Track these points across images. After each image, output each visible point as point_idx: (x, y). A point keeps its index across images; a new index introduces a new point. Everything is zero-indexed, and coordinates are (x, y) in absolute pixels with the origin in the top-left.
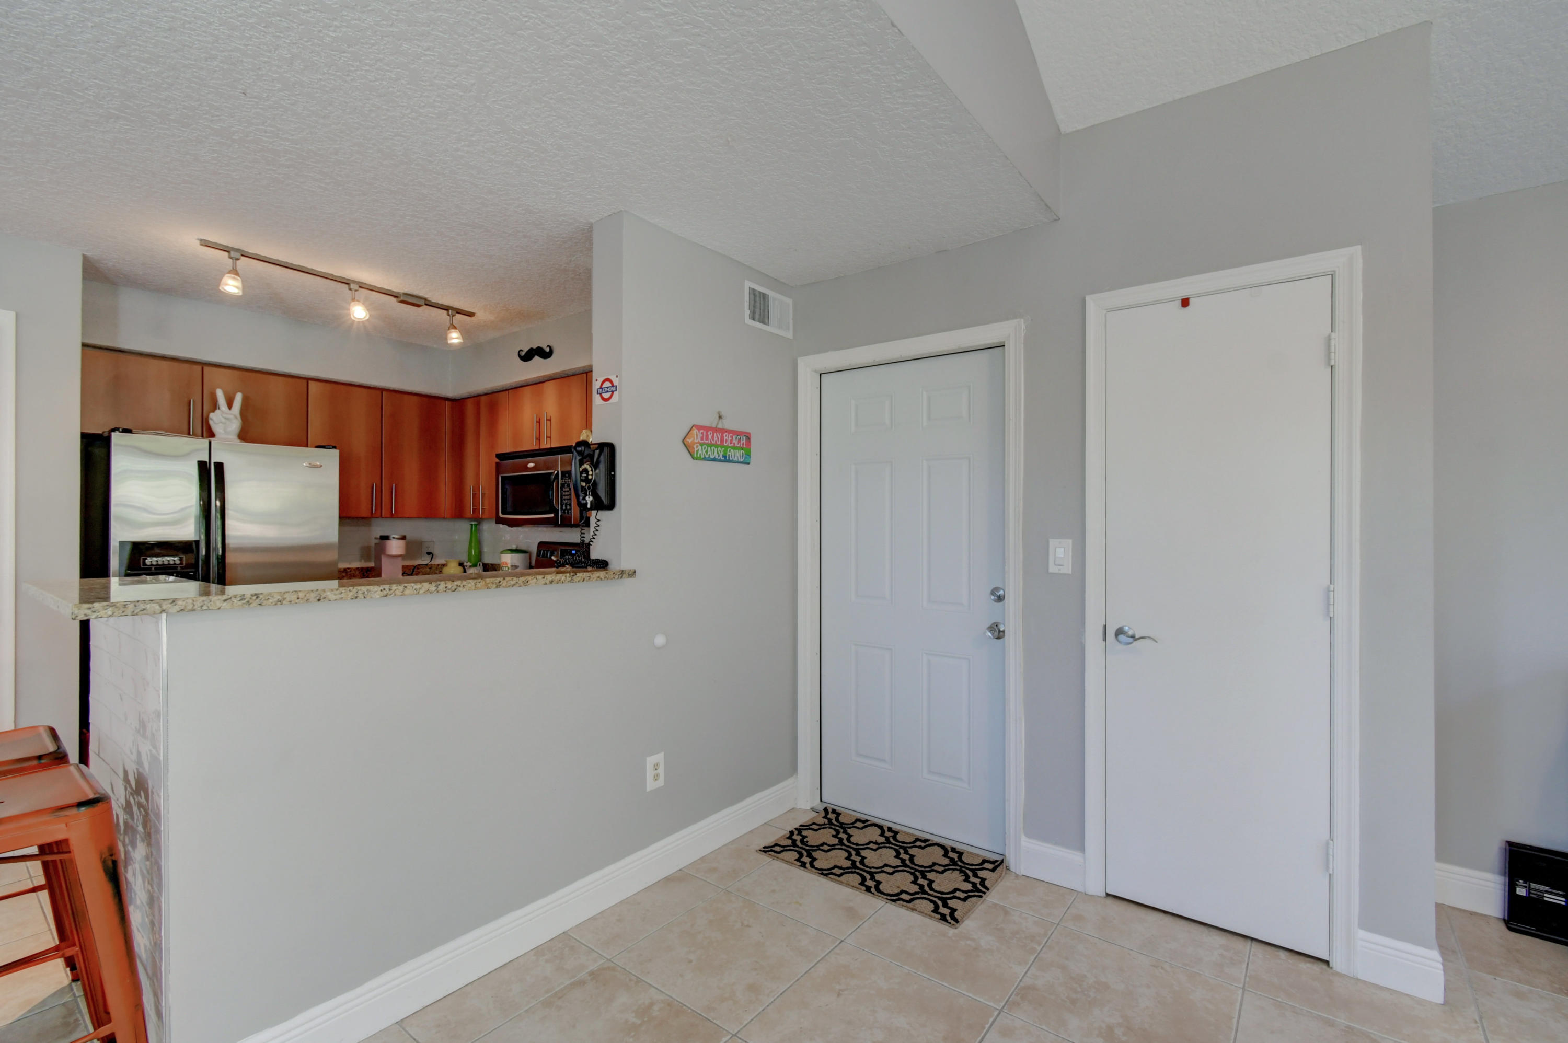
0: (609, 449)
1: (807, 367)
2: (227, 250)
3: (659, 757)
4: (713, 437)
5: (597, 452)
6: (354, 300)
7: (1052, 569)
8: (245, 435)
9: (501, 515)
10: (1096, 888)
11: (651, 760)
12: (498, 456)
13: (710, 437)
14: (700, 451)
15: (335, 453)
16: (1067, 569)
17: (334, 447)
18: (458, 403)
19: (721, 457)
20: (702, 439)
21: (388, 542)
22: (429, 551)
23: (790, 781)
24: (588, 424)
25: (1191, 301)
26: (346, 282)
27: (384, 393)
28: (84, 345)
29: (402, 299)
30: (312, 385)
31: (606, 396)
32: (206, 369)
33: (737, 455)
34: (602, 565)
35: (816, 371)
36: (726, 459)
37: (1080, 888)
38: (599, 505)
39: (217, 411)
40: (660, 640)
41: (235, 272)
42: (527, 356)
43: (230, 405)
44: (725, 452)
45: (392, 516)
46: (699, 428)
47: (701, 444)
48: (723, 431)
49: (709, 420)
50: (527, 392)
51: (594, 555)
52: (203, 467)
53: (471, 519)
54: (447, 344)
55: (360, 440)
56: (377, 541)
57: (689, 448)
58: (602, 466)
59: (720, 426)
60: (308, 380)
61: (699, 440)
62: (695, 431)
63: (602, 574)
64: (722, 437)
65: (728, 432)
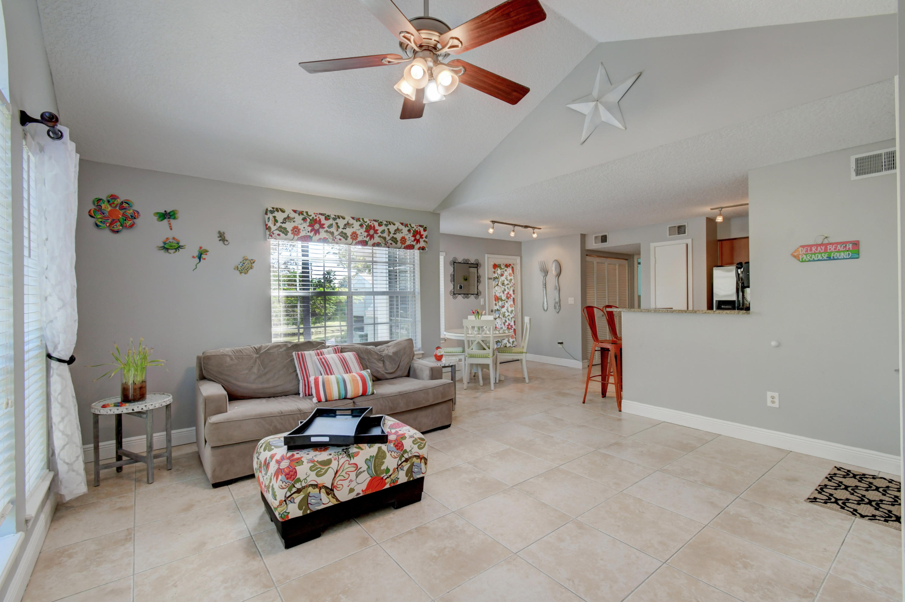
2: (718, 209)
3: (776, 395)
4: (818, 249)
11: (770, 394)
13: (815, 250)
19: (825, 258)
20: (808, 251)
33: (843, 255)
36: (829, 258)
40: (773, 343)
46: (805, 246)
47: (806, 255)
48: (828, 245)
49: (814, 241)
57: (797, 258)
59: (825, 242)
61: (805, 252)
62: (800, 249)
64: (827, 248)
65: (832, 244)
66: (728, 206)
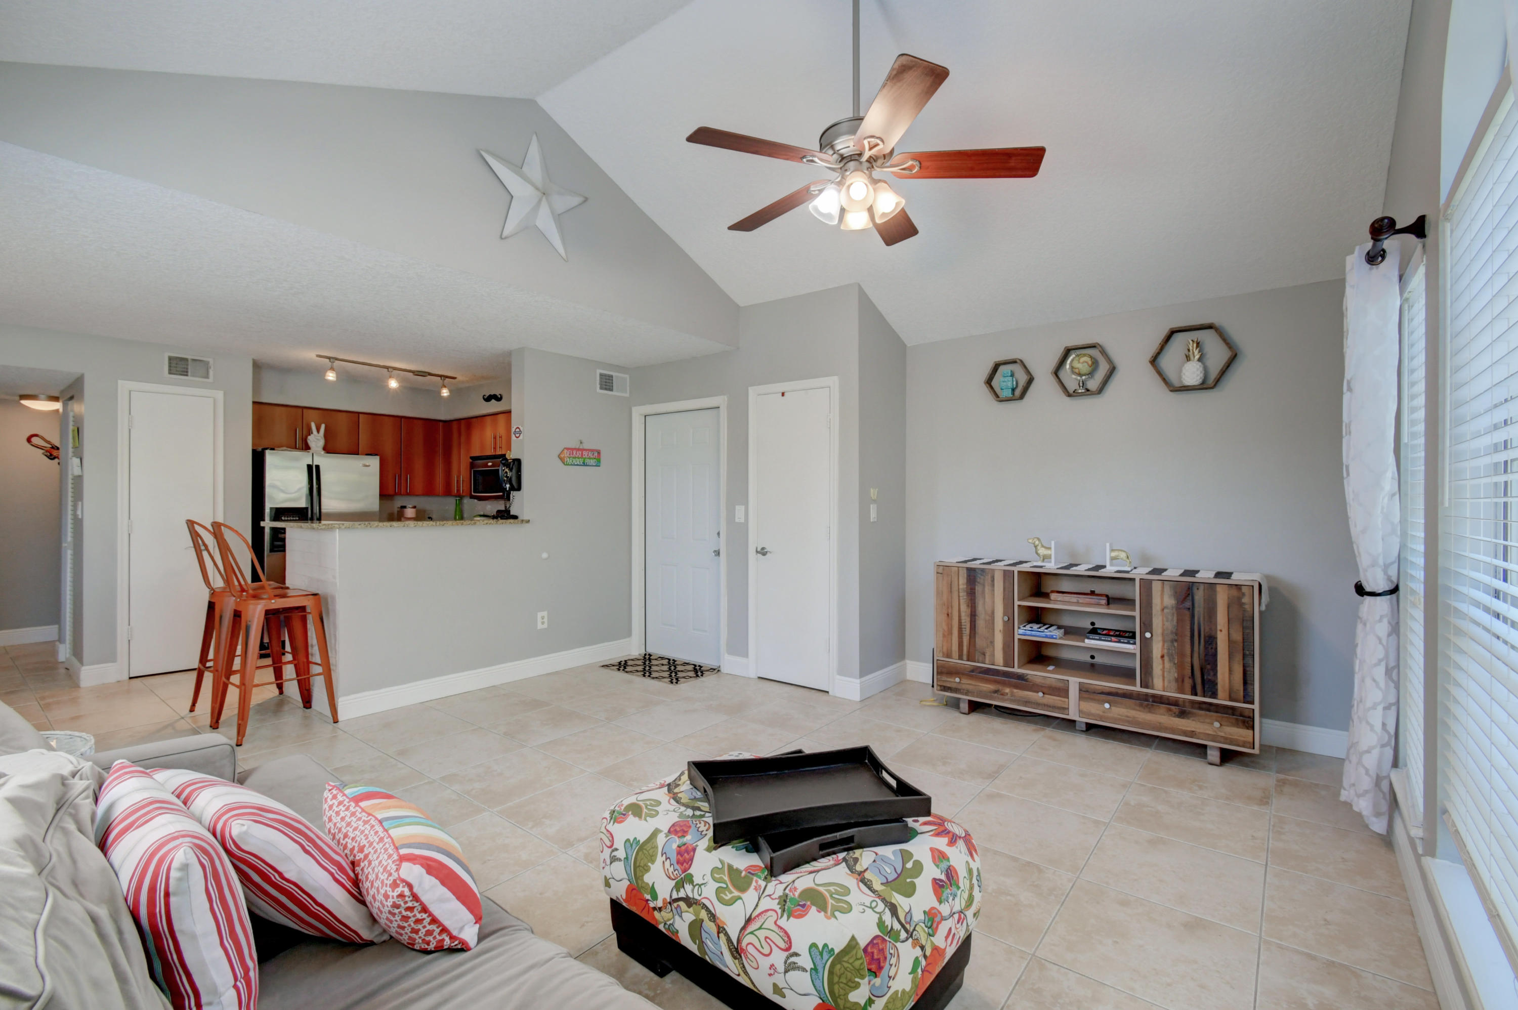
0: (518, 462)
1: (638, 412)
2: (329, 358)
3: (545, 614)
4: (576, 454)
5: (512, 463)
6: (390, 377)
7: (737, 520)
8: (328, 449)
9: (473, 493)
10: (753, 674)
11: (540, 615)
12: (471, 458)
13: (574, 453)
14: (569, 461)
15: (378, 458)
16: (742, 520)
17: (376, 455)
18: (447, 423)
19: (581, 464)
20: (570, 454)
21: (405, 510)
22: (430, 516)
23: (627, 639)
24: (509, 448)
25: (785, 394)
26: (387, 368)
27: (403, 420)
28: (254, 403)
29: (416, 373)
30: (360, 415)
31: (517, 435)
32: (305, 410)
33: (592, 462)
34: (515, 517)
35: (641, 415)
36: (584, 464)
37: (747, 676)
38: (513, 488)
39: (312, 435)
40: (545, 555)
41: (332, 369)
42: (488, 399)
43: (318, 431)
44: (584, 461)
45: (408, 494)
46: (568, 449)
47: (569, 458)
48: (583, 450)
49: (574, 444)
50: (489, 419)
51: (512, 513)
52: (310, 467)
53: (456, 496)
54: (441, 396)
55: (389, 447)
56: (399, 509)
57: (562, 460)
58: (514, 471)
59: (581, 447)
60: (359, 413)
61: (568, 454)
62: (565, 451)
63: (516, 520)
64: (582, 453)
65: (586, 450)
66: (368, 362)
